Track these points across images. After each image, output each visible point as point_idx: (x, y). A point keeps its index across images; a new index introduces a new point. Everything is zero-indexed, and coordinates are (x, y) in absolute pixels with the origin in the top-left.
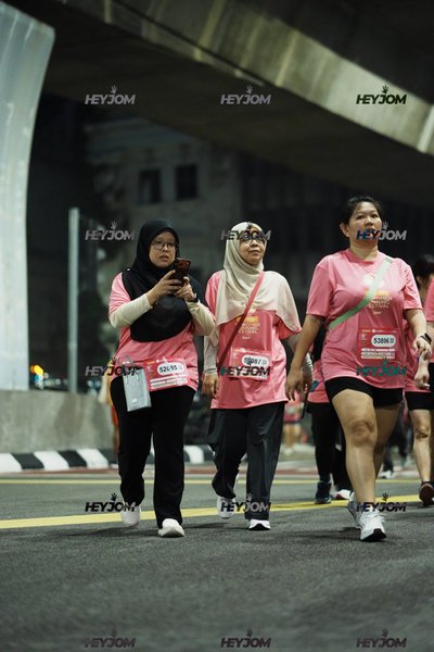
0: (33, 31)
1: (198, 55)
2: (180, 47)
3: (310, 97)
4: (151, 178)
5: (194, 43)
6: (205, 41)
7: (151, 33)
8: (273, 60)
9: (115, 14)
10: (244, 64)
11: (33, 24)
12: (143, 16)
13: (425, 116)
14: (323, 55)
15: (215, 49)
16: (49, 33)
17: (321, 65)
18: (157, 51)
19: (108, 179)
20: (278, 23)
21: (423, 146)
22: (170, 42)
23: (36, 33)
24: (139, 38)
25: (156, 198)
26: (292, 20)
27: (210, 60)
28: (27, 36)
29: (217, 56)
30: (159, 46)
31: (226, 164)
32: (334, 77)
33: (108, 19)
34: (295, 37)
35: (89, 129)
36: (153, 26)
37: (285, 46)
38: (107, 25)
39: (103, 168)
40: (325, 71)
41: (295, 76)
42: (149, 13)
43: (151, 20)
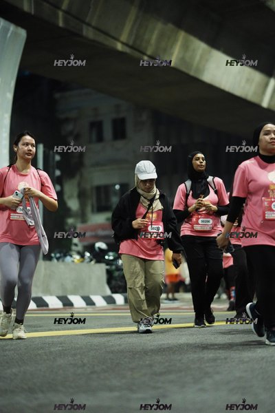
0: (13, 31)
1: (119, 47)
2: (109, 42)
3: (192, 73)
4: (97, 126)
5: (117, 40)
6: (124, 38)
7: (89, 33)
8: (168, 49)
9: (65, 21)
10: (149, 53)
11: (12, 27)
12: (83, 22)
13: (266, 85)
14: (200, 46)
15: (131, 43)
16: (23, 33)
17: (199, 52)
18: (93, 45)
19: (70, 127)
20: (170, 26)
21: (265, 104)
22: (101, 38)
23: (15, 34)
24: (81, 36)
25: (100, 139)
26: (179, 25)
27: (127, 50)
28: (9, 35)
29: (131, 47)
30: (94, 41)
31: (144, 117)
32: (207, 60)
33: (61, 24)
34: (182, 35)
35: (57, 95)
36: (90, 29)
37: (176, 40)
38: (60, 28)
39: (67, 120)
40: (201, 57)
41: (182, 59)
42: (87, 20)
43: (89, 25)
